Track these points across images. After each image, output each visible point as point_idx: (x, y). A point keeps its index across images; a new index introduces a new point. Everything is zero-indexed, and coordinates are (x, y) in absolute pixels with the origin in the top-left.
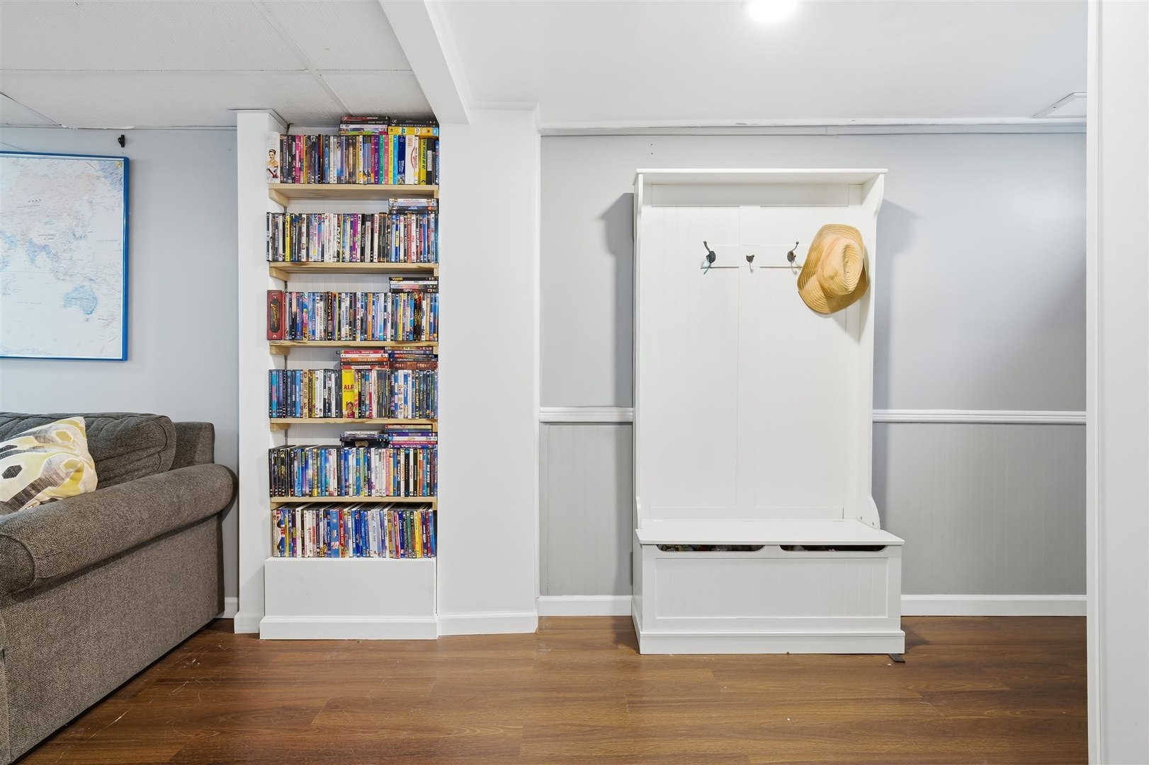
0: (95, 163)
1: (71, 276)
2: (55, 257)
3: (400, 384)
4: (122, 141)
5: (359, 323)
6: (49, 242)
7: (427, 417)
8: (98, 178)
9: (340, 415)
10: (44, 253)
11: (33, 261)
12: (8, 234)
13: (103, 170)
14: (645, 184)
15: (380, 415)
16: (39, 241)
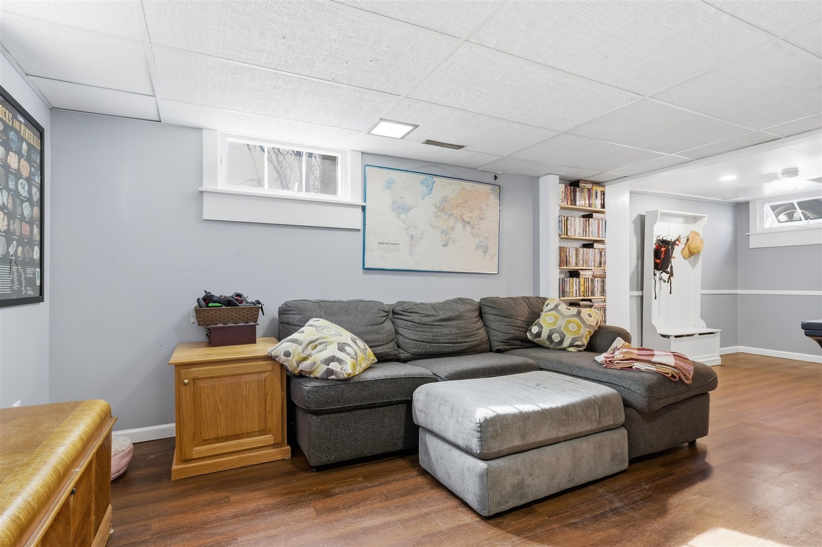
0: (489, 187)
1: (479, 236)
2: (473, 227)
3: (596, 283)
4: (496, 178)
5: (585, 260)
6: (470, 220)
7: (603, 296)
8: (490, 193)
9: (580, 296)
10: (468, 225)
11: (464, 228)
12: (455, 216)
13: (492, 190)
14: (660, 214)
15: (591, 296)
16: (467, 219)
